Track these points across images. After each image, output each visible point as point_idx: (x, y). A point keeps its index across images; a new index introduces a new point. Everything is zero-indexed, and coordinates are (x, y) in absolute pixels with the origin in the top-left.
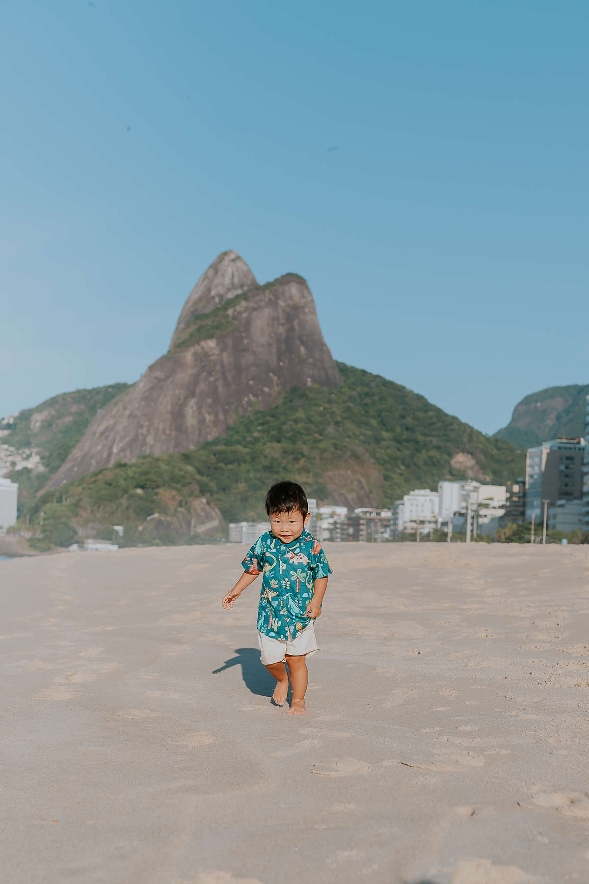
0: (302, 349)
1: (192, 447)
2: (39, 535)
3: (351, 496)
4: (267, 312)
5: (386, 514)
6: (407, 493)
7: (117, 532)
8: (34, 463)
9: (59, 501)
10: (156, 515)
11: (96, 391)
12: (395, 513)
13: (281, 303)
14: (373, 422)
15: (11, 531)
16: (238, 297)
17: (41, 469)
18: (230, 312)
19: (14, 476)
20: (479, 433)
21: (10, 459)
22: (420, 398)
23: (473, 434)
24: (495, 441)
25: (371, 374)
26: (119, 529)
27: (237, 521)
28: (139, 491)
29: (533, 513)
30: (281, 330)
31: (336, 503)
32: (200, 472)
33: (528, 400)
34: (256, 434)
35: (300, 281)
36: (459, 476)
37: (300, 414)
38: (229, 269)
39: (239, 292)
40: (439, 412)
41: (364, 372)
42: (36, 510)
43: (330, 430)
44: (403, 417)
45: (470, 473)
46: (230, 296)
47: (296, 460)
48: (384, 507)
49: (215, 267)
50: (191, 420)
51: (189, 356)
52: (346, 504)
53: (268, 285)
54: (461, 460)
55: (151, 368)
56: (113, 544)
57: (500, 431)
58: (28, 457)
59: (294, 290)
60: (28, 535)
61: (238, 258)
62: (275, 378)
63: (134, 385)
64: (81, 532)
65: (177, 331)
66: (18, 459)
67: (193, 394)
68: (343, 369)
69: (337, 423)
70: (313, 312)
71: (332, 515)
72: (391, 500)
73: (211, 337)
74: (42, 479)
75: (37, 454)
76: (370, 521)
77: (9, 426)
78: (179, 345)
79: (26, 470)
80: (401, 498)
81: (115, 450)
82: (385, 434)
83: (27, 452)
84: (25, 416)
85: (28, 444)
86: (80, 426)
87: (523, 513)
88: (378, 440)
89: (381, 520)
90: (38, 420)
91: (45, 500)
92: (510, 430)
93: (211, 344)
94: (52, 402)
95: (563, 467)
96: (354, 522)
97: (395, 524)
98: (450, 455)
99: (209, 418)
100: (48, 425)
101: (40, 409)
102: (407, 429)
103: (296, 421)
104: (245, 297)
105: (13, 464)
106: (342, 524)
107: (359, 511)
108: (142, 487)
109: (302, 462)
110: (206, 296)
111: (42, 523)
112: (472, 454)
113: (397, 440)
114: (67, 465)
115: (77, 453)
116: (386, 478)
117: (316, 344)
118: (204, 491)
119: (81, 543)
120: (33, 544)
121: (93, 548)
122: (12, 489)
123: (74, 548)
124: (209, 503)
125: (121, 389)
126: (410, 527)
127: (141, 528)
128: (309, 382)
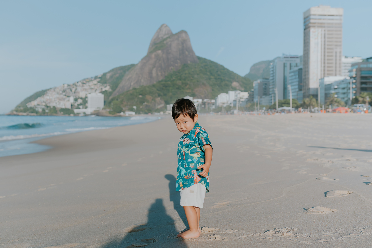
0: (187, 53)
1: (155, 83)
2: (112, 110)
3: (203, 96)
4: (176, 42)
5: (213, 101)
6: (219, 94)
7: (134, 109)
8: (108, 88)
9: (117, 100)
10: (146, 103)
11: (125, 67)
12: (216, 101)
13: (180, 39)
14: (209, 74)
15: (103, 109)
16: (167, 38)
17: (110, 90)
18: (165, 42)
19: (102, 92)
20: (240, 76)
21: (101, 87)
22: (222, 66)
23: (238, 76)
24: (245, 78)
25: (207, 60)
26: (135, 107)
28: (141, 96)
29: (256, 100)
30: (180, 47)
31: (198, 98)
32: (158, 90)
33: (255, 65)
34: (174, 78)
35: (185, 32)
36: (234, 89)
37: (187, 72)
38: (164, 29)
39: (167, 36)
40: (228, 70)
41: (205, 59)
42: (110, 103)
43: (196, 76)
44: (217, 72)
45: (238, 88)
46: (165, 37)
47: (186, 86)
48: (212, 99)
49: (160, 29)
50: (154, 74)
51: (153, 56)
52: (201, 98)
53: (176, 34)
54: (235, 84)
55: (142, 60)
56: (133, 112)
57: (246, 75)
58: (106, 87)
59: (184, 35)
60: (108, 110)
61: (167, 26)
62: (178, 61)
63: (137, 65)
64: (124, 109)
65: (149, 49)
66: (103, 87)
67: (154, 66)
68: (199, 58)
69: (198, 74)
70: (189, 41)
71: (197, 102)
72: (214, 97)
73: (159, 49)
74: (111, 93)
75: (109, 85)
76: (208, 103)
77: (100, 78)
78: (150, 52)
79: (106, 91)
80: (217, 96)
81: (132, 84)
82: (212, 77)
83: (105, 85)
84: (105, 75)
85: (106, 83)
86: (121, 77)
87: (253, 100)
88: (210, 79)
89: (212, 103)
90: (108, 76)
91: (112, 100)
92: (249, 74)
93: (160, 52)
94: (113, 70)
95: (264, 87)
96: (204, 104)
97: (216, 104)
98: (231, 82)
99: (160, 74)
100: (111, 77)
101: (109, 72)
102: (219, 75)
103: (186, 74)
104: (169, 37)
105: (102, 89)
106: (201, 104)
107: (205, 100)
108: (141, 95)
109: (188, 86)
110: (157, 38)
111: (112, 106)
112: (238, 82)
113: (216, 79)
114: (118, 89)
115: (121, 85)
116: (213, 90)
117: (191, 51)
118: (159, 95)
119: (124, 112)
120: (110, 112)
121: (128, 113)
122: (102, 96)
123: (122, 114)
124: (161, 99)
125: (133, 66)
126: (220, 105)
127: (141, 107)
128: (189, 62)
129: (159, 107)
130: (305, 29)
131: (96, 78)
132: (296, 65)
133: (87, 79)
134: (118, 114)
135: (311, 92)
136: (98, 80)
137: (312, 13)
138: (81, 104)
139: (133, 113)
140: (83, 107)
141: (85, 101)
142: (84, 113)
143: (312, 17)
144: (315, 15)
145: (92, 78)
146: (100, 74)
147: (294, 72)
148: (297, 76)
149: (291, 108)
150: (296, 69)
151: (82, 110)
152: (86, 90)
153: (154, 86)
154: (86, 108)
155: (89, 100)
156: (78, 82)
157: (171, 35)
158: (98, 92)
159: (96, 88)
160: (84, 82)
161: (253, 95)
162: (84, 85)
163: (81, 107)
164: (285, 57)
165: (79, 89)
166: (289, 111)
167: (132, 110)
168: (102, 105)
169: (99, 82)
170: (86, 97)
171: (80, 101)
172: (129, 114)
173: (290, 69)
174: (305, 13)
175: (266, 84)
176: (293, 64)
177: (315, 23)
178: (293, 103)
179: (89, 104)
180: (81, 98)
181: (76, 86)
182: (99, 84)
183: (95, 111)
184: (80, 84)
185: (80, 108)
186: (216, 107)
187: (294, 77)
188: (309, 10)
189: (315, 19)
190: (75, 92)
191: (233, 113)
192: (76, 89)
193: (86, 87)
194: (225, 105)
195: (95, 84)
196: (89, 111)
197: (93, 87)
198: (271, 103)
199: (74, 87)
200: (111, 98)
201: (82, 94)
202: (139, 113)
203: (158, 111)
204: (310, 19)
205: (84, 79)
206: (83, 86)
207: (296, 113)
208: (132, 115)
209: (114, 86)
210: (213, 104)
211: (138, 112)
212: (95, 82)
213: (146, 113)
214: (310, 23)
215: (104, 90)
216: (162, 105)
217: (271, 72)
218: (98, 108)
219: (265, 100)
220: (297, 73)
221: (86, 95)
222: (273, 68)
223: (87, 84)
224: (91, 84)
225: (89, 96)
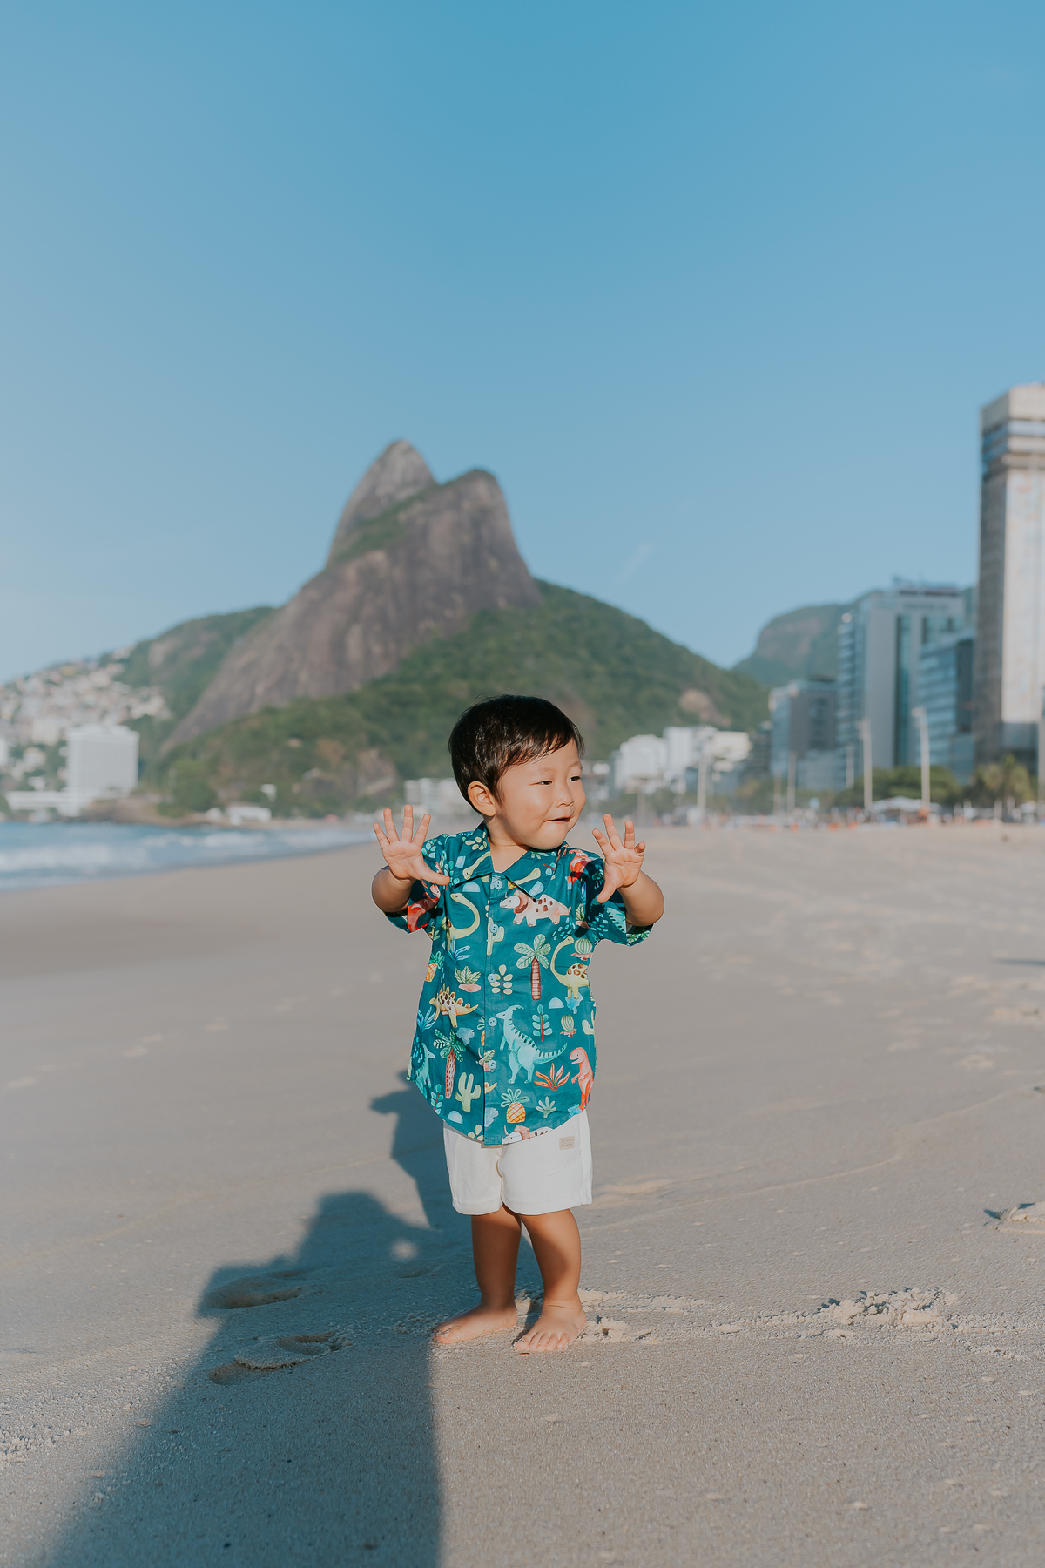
0: (493, 564)
1: (356, 687)
2: (170, 799)
4: (448, 517)
5: (601, 769)
6: (625, 740)
7: (266, 794)
8: (154, 706)
9: (194, 755)
10: (315, 773)
11: (232, 617)
12: (612, 767)
13: (467, 505)
14: (584, 653)
15: (135, 793)
16: (412, 499)
17: (166, 715)
18: (402, 517)
19: (132, 724)
20: (714, 667)
21: (124, 702)
22: (640, 623)
23: (706, 667)
24: (736, 675)
25: (577, 594)
26: (269, 790)
27: (414, 776)
28: (294, 743)
29: (781, 766)
30: (467, 538)
32: (367, 717)
33: (777, 623)
34: (437, 669)
35: (489, 478)
36: (690, 720)
37: (492, 644)
38: (400, 463)
39: (414, 491)
40: (665, 642)
41: (570, 592)
42: (163, 767)
43: (530, 663)
44: (620, 645)
45: (704, 716)
46: (403, 495)
48: (597, 758)
49: (383, 461)
50: (354, 651)
51: (351, 572)
53: (450, 484)
54: (693, 699)
55: (306, 588)
56: (263, 807)
57: (742, 663)
58: (146, 700)
59: (481, 489)
60: (156, 798)
61: (410, 450)
62: (458, 598)
63: (282, 609)
64: (222, 794)
65: (337, 541)
66: (133, 701)
67: (354, 618)
68: (545, 587)
69: (538, 655)
70: (505, 516)
72: (607, 750)
73: (377, 546)
74: (167, 728)
75: (160, 694)
77: (122, 661)
78: (339, 558)
79: (146, 718)
80: (618, 748)
81: (260, 689)
82: (598, 668)
83: (144, 691)
84: (143, 648)
85: (146, 682)
86: (212, 661)
87: (767, 768)
88: (588, 675)
90: (158, 654)
91: (175, 755)
92: (754, 661)
93: (379, 557)
94: (177, 630)
95: (813, 712)
98: (679, 692)
99: (377, 649)
100: (172, 658)
101: (162, 638)
102: (626, 660)
103: (487, 652)
104: (421, 497)
105: (129, 709)
108: (297, 736)
110: (370, 498)
111: (172, 782)
112: (706, 690)
113: (613, 675)
114: (197, 711)
115: (210, 695)
116: (601, 723)
117: (509, 555)
118: (374, 741)
119: (222, 808)
120: (163, 809)
121: (239, 813)
122: (129, 740)
123: (214, 815)
124: (381, 756)
125: (262, 614)
126: (631, 785)
127: (296, 788)
128: (502, 603)
129: (372, 789)
130: (986, 478)
131: (105, 660)
132: (950, 627)
133: (68, 664)
134: (197, 817)
135: (1009, 741)
136: (115, 669)
137: (1017, 408)
138: (38, 772)
139: (262, 814)
140: (47, 785)
141: (55, 761)
142: (53, 811)
143: (1015, 427)
144: (1027, 420)
145: (87, 660)
146: (122, 644)
147: (939, 653)
148: (952, 673)
149: (922, 805)
150: (949, 640)
151: (40, 798)
152: (59, 711)
153: (352, 700)
154: (61, 786)
155: (74, 755)
156: (27, 678)
157: (430, 490)
158: (111, 720)
159: (104, 702)
160: (55, 677)
161: (768, 746)
162: (55, 690)
163: (38, 782)
164: (903, 593)
165: (32, 706)
166: (920, 818)
167: (256, 799)
168: (125, 775)
169: (117, 678)
170: (62, 743)
171: (34, 758)
172: (244, 819)
173: (925, 639)
174: (986, 411)
175: (822, 702)
176: (937, 621)
177: (1026, 454)
178: (933, 784)
179: (72, 773)
180: (41, 747)
181: (20, 693)
182: (118, 687)
183: (98, 802)
184: (36, 684)
185: (32, 789)
186: (612, 792)
187: (938, 676)
188: (1003, 400)
189: (1029, 436)
190: (13, 721)
191: (681, 822)
192: (19, 708)
193: (61, 697)
194: (650, 788)
195: (100, 690)
196: (73, 800)
197: (90, 699)
198: (844, 780)
199: (7, 699)
200: (167, 747)
201: (45, 731)
202: (288, 815)
203: (368, 805)
204: (1008, 435)
205: (56, 667)
206: (48, 694)
207: (943, 822)
208: (255, 820)
209: (184, 698)
210: (602, 780)
211: (281, 808)
212: (101, 678)
213: (316, 815)
214: (1008, 451)
215: (139, 711)
216: (386, 783)
217: (846, 654)
218: (112, 789)
219: (819, 770)
220: (951, 658)
221: (62, 731)
222: (852, 634)
223: (68, 687)
224: (83, 685)
225: (74, 736)
